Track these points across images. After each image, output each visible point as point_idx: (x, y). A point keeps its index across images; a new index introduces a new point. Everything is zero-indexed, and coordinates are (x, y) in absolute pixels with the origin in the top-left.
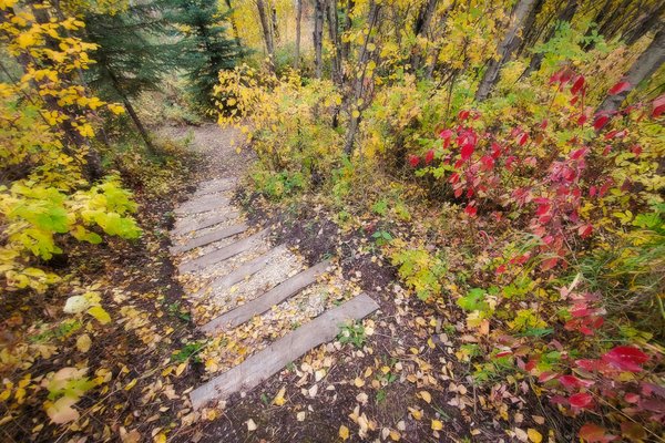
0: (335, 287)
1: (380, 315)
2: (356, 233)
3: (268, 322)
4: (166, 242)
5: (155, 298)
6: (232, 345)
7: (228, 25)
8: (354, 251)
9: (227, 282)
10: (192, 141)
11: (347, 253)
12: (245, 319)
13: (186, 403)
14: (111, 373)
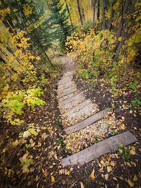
0: (112, 121)
1: (137, 144)
2: (121, 98)
3: (86, 133)
4: (56, 94)
5: (53, 115)
6: (74, 139)
7: (69, 20)
8: (121, 107)
9: (72, 112)
10: (61, 61)
11: (117, 107)
12: (78, 129)
13: (60, 163)
14: (41, 144)
